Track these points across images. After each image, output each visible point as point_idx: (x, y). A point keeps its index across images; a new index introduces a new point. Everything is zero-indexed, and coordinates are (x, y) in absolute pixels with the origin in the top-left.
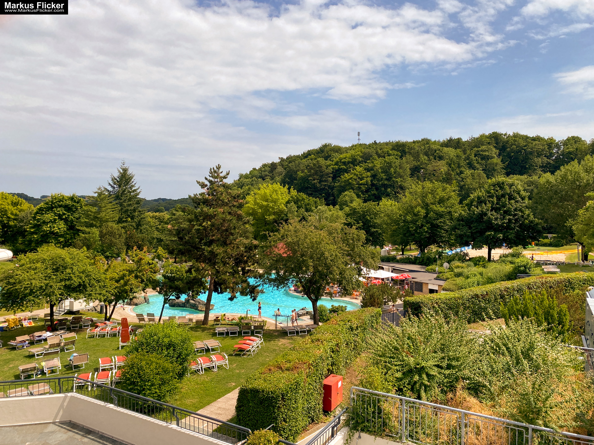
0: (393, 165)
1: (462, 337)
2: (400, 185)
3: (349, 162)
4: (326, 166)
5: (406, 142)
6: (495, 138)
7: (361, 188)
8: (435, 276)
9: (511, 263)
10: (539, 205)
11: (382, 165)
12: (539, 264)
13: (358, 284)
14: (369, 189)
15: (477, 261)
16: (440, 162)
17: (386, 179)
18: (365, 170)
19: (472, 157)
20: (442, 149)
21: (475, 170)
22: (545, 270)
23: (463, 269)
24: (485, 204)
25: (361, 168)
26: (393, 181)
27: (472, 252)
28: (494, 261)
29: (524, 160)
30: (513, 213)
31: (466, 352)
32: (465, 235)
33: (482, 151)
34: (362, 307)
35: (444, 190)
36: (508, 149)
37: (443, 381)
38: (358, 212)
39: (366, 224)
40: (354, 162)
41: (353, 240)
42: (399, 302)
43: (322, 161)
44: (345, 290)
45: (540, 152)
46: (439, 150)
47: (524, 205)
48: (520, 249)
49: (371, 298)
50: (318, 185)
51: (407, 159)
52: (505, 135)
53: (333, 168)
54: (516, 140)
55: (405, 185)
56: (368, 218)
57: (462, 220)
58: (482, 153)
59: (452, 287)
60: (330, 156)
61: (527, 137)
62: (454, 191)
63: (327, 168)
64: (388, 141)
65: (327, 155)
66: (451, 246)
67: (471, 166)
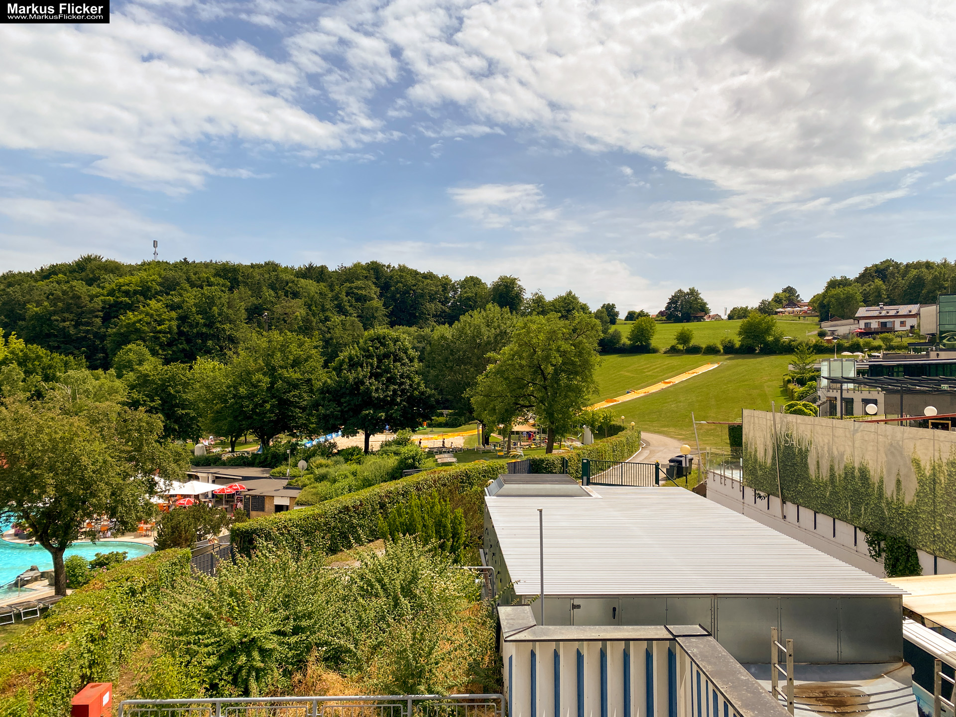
0: (218, 302)
1: (317, 578)
2: (229, 335)
3: (136, 292)
4: (89, 296)
5: (238, 265)
6: (375, 269)
7: (159, 337)
8: (285, 482)
9: (396, 454)
10: (432, 369)
11: (197, 301)
12: (431, 453)
13: (149, 509)
14: (173, 341)
15: (349, 455)
16: (294, 301)
17: (205, 325)
18: (167, 307)
19: (343, 296)
20: (298, 281)
21: (346, 316)
22: (439, 461)
23: (327, 469)
24: (362, 367)
25: (159, 304)
26: (217, 328)
27: (342, 442)
28: (373, 453)
29: (412, 305)
30: (398, 381)
31: (323, 602)
32: (332, 415)
33: (357, 288)
34: (156, 550)
35: (300, 345)
36: (393, 288)
37: (286, 656)
38: (153, 382)
39: (166, 402)
40: (146, 292)
41: (139, 431)
42: (225, 532)
43: (80, 287)
44: (124, 523)
45: (432, 295)
46: (293, 282)
47: (412, 369)
48: (407, 433)
49: (173, 532)
50: (72, 331)
51: (240, 293)
52: (389, 267)
53: (104, 302)
54: (402, 276)
55: (238, 335)
56: (172, 392)
57: (328, 392)
58: (356, 291)
59: (310, 498)
60: (99, 278)
61: (416, 273)
62: (316, 347)
63: (92, 299)
64: (208, 261)
65: (91, 276)
66: (311, 434)
67: (341, 310)
